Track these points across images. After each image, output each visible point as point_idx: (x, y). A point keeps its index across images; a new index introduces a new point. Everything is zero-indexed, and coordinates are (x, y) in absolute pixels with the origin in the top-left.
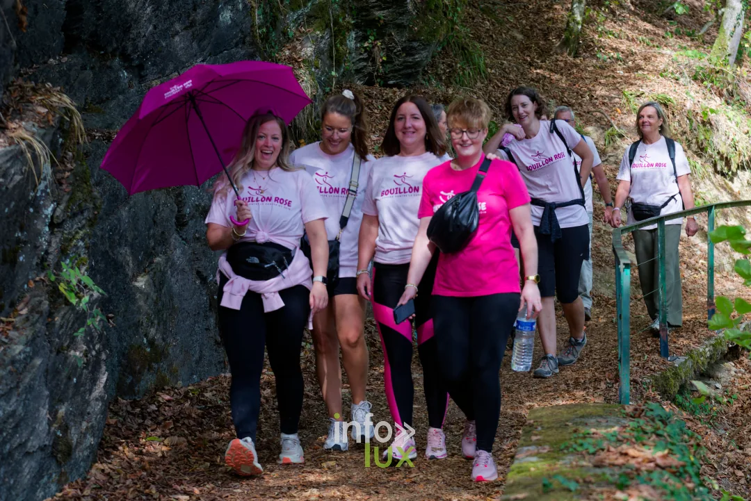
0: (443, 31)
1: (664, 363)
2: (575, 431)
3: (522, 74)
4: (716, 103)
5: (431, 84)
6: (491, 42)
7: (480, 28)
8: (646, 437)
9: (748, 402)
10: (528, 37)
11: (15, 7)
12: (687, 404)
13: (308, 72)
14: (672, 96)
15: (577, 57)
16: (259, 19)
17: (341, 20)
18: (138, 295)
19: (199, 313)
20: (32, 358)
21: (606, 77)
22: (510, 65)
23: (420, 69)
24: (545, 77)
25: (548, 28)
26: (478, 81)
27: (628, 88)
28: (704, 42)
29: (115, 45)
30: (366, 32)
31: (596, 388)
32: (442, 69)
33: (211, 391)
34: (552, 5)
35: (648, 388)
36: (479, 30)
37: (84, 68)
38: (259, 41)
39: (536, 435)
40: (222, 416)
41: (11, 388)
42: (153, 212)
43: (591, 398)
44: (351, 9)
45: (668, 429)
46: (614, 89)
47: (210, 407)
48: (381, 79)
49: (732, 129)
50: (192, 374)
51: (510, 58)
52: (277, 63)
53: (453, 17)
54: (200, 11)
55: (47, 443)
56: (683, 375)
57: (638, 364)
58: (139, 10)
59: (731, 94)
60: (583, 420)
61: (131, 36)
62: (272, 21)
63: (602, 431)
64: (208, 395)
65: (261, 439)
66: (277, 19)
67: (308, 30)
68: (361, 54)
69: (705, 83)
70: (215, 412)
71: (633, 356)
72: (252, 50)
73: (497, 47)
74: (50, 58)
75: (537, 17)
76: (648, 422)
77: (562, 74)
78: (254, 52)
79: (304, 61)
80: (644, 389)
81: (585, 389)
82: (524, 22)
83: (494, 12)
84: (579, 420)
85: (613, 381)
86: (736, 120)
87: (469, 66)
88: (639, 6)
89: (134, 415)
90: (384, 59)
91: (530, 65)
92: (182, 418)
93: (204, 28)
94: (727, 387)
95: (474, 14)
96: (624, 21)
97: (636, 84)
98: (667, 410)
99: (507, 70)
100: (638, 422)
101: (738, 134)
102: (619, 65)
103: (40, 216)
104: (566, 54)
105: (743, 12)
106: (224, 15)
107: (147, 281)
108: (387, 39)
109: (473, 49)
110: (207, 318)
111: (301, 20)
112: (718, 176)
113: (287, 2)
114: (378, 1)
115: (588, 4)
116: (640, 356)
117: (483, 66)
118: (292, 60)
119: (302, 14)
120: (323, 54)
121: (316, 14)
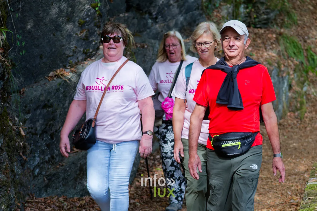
0: (280, 5)
5: (274, 27)
10: (315, 8)
13: (223, 22)
22: (307, 20)
23: (270, 21)
26: (294, 26)
29: (146, 9)
30: (248, 5)
32: (279, 21)
36: (295, 5)
37: (134, 18)
38: (204, 8)
39: (316, 173)
48: (253, 25)
52: (211, 17)
61: (153, 5)
67: (224, 4)
68: (246, 14)
74: (120, 13)
78: (202, 13)
87: (290, 20)
90: (255, 16)
91: (316, 20)
108: (256, 8)
109: (292, 13)
117: (296, 20)
118: (217, 16)
120: (230, 14)
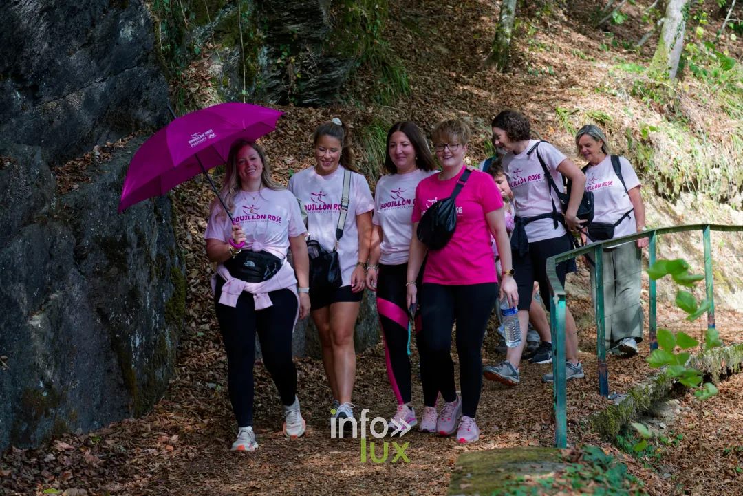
1: (603, 402)
2: (508, 478)
3: (447, 91)
4: (656, 119)
5: (349, 103)
6: (414, 57)
7: (401, 42)
8: (584, 483)
9: (694, 442)
10: (454, 51)
12: (629, 446)
13: (216, 91)
14: (609, 113)
15: (506, 72)
16: (163, 35)
17: (251, 35)
18: (33, 335)
19: (99, 354)
21: (538, 93)
22: (434, 81)
23: (338, 87)
24: (472, 94)
25: (475, 42)
26: (400, 99)
27: (561, 104)
28: (643, 55)
29: (7, 65)
30: (278, 47)
31: (530, 430)
32: (360, 87)
33: (114, 438)
34: (479, 16)
35: (587, 429)
36: (401, 44)
38: (163, 59)
39: (466, 483)
40: (126, 465)
42: (49, 245)
43: (526, 441)
44: (262, 22)
45: (607, 474)
46: (546, 107)
47: (112, 456)
48: (295, 98)
49: (674, 148)
50: (94, 420)
51: (434, 74)
52: (182, 82)
53: (372, 31)
54: (99, 27)
56: (624, 414)
57: (576, 403)
58: (33, 26)
59: (672, 110)
60: (516, 465)
61: (25, 55)
62: (177, 36)
63: (537, 478)
64: (110, 442)
65: (168, 490)
66: (183, 35)
67: (215, 46)
68: (273, 71)
69: (644, 98)
70: (117, 460)
71: (570, 395)
72: (156, 69)
73: (420, 62)
75: (463, 30)
76: (585, 466)
77: (490, 91)
79: (212, 80)
80: (583, 430)
81: (518, 431)
82: (449, 35)
83: (417, 25)
84: (511, 466)
85: (549, 422)
86: (678, 138)
88: (573, 16)
89: (30, 465)
90: (299, 76)
91: (456, 80)
92: (82, 468)
93: (103, 45)
94: (671, 426)
95: (395, 27)
96: (556, 32)
98: (608, 453)
99: (431, 87)
100: (575, 467)
101: (680, 153)
102: (552, 80)
104: (494, 69)
105: (684, 23)
106: (125, 32)
107: (44, 319)
108: (301, 54)
109: (394, 64)
110: (108, 358)
111: (209, 35)
112: (660, 199)
113: (193, 16)
114: (291, 14)
115: (517, 15)
116: (578, 395)
117: (405, 83)
118: (199, 79)
119: (209, 29)
120: (233, 72)
121: (224, 29)
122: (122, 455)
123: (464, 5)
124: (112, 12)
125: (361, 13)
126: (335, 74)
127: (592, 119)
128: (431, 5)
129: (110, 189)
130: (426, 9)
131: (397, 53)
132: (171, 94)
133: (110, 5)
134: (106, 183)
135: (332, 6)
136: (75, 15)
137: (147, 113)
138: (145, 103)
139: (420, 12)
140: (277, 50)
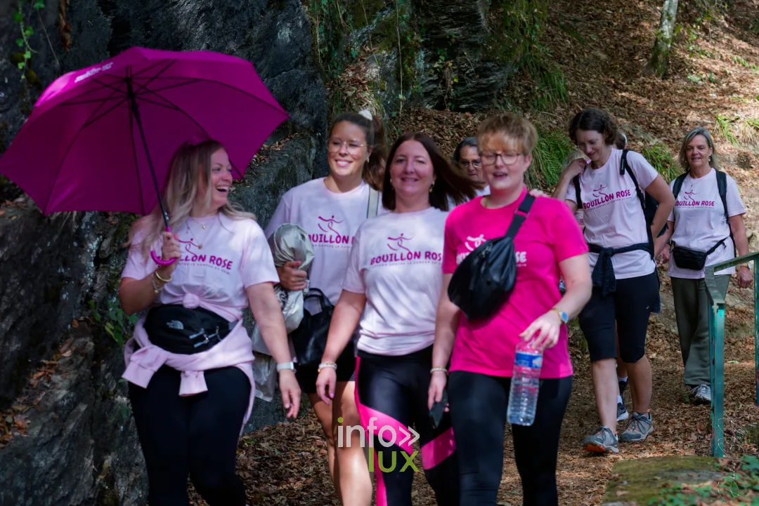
0: (520, 50)
2: (664, 486)
3: (606, 97)
5: (506, 108)
6: (572, 62)
7: (560, 47)
8: (742, 492)
10: (612, 57)
11: (58, 24)
13: (373, 95)
15: (667, 79)
16: (321, 37)
17: (409, 39)
20: (76, 404)
21: (698, 101)
22: (592, 87)
23: (495, 92)
24: (631, 101)
25: (634, 47)
27: (721, 112)
30: (435, 50)
31: (685, 440)
32: (518, 92)
33: (268, 441)
34: (639, 21)
35: (743, 440)
36: (559, 49)
38: (320, 61)
39: (622, 490)
40: (280, 468)
41: (54, 437)
43: (681, 450)
44: (420, 26)
46: (706, 114)
47: (267, 458)
48: (452, 102)
51: (592, 80)
52: (339, 85)
53: (531, 35)
54: (257, 29)
55: (92, 496)
57: (732, 413)
58: (191, 28)
60: (673, 474)
62: (335, 39)
63: (694, 486)
64: (265, 445)
65: (322, 493)
66: (340, 38)
67: (373, 50)
68: (431, 76)
70: (272, 463)
71: (726, 405)
72: (313, 71)
73: (579, 68)
75: (622, 35)
76: (743, 476)
77: (649, 98)
78: (315, 73)
79: (368, 83)
80: (739, 440)
81: (674, 441)
82: (608, 40)
83: (576, 30)
84: (668, 474)
85: (705, 432)
87: (548, 89)
88: (734, 22)
90: (456, 80)
91: (615, 87)
93: (261, 47)
95: (554, 32)
96: (717, 39)
97: (730, 108)
99: (589, 93)
100: (733, 476)
102: (712, 87)
103: (86, 251)
104: (653, 76)
106: (283, 33)
108: (458, 59)
109: (552, 70)
111: (366, 38)
113: (350, 18)
114: (449, 17)
115: (678, 21)
116: (734, 405)
117: (563, 89)
118: (356, 82)
119: (366, 32)
120: (390, 76)
121: (382, 32)
122: (277, 458)
123: (623, 10)
124: (269, 14)
125: (520, 17)
126: (492, 79)
127: (753, 127)
128: (590, 10)
129: (267, 192)
130: (585, 14)
131: (555, 59)
132: (328, 97)
133: (268, 7)
134: (262, 186)
135: (490, 10)
136: (233, 17)
137: (304, 116)
138: (302, 106)
139: (579, 17)
140: (434, 54)
